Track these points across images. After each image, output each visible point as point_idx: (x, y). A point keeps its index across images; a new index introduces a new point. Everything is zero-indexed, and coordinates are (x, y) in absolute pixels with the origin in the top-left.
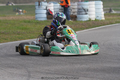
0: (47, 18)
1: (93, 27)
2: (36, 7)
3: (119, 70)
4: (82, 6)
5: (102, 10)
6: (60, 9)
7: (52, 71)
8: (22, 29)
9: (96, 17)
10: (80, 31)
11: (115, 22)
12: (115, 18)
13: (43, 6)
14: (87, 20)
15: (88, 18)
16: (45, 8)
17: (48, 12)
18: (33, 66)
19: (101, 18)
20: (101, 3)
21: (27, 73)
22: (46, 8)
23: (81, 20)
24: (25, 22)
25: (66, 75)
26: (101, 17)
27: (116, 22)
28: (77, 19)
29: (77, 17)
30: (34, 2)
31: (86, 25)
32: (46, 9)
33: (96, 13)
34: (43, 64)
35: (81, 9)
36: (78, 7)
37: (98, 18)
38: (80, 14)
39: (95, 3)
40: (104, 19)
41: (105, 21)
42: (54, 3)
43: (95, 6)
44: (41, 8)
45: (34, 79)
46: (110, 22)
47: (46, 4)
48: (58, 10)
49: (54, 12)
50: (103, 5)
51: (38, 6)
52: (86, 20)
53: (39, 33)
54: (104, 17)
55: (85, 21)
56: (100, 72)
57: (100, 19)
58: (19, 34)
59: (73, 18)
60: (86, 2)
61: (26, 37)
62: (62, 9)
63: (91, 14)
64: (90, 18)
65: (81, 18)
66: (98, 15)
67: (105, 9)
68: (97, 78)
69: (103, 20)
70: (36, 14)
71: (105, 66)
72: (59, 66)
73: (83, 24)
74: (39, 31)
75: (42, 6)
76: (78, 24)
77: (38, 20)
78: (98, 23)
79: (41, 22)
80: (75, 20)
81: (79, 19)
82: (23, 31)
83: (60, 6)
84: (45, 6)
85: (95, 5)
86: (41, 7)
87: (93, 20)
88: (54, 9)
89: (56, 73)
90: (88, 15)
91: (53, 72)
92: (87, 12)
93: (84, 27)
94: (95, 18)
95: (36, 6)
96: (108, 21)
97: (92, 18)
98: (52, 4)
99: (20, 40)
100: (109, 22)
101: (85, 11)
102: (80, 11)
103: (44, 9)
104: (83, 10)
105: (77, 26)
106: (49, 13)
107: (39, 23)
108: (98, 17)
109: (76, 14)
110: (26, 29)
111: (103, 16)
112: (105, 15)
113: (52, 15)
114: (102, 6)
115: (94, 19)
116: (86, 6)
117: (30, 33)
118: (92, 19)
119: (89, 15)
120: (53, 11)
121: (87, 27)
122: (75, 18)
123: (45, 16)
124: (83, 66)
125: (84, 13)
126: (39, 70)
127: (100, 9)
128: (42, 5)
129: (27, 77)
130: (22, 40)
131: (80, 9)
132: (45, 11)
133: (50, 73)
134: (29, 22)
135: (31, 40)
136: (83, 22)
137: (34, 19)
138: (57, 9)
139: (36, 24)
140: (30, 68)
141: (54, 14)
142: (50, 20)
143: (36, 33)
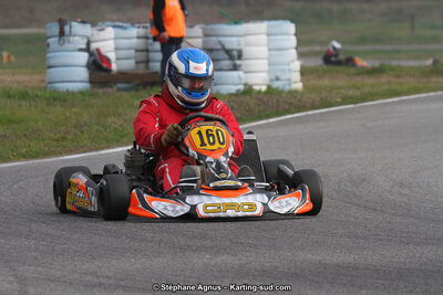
0: (91, 81)
1: (260, 118)
2: (51, 41)
3: (352, 276)
4: (221, 39)
5: (294, 52)
6: (137, 51)
7: (109, 278)
9: (271, 80)
11: (339, 100)
12: (339, 82)
13: (76, 38)
14: (238, 90)
15: (243, 82)
16: (84, 46)
17: (92, 59)
18: (36, 258)
19: (290, 84)
20: (290, 27)
21: (15, 284)
22: (88, 43)
23: (215, 90)
24: (9, 96)
26: (289, 80)
27: (345, 101)
30: (42, 23)
32: (88, 49)
33: (270, 64)
34: (76, 251)
35: (217, 50)
36: (204, 42)
37: (276, 85)
39: (269, 27)
40: (299, 86)
41: (303, 93)
42: (114, 27)
43: (269, 40)
44: (67, 46)
46: (321, 99)
47: (86, 30)
48: (133, 51)
49: (118, 59)
50: (296, 35)
51: (57, 39)
52: (233, 89)
53: (59, 136)
54: (302, 81)
55: (231, 95)
57: (287, 88)
60: (236, 23)
61: (12, 150)
62: (147, 51)
63: (252, 69)
64: (250, 82)
66: (279, 74)
67: (305, 49)
69: (296, 91)
70: (50, 67)
71: (305, 261)
72: (133, 260)
74: (62, 129)
75: (71, 39)
77: (55, 90)
78: (278, 101)
79: (69, 97)
83: (138, 37)
84: (83, 36)
85: (268, 35)
86: (69, 42)
87: (259, 92)
88: (117, 49)
89: (122, 283)
90: (241, 73)
91: (112, 281)
92: (238, 62)
94: (267, 82)
95: (49, 37)
96: (313, 95)
97: (258, 85)
98: (110, 32)
100: (317, 99)
101: (231, 58)
103: (81, 50)
104: (223, 55)
106: (98, 65)
107: (60, 100)
108: (278, 79)
110: (11, 122)
111: (296, 76)
112: (304, 72)
113: (109, 70)
114: (293, 41)
115: (264, 88)
116: (234, 39)
117: (25, 135)
118: (256, 88)
120: (112, 56)
121: (238, 115)
123: (83, 73)
124: (225, 259)
125: (226, 63)
126: (59, 274)
127: (287, 49)
128: (70, 35)
131: (211, 50)
132: (84, 58)
133: (100, 284)
134: (24, 96)
135: (31, 162)
136: (224, 96)
137: (43, 84)
138: (129, 49)
139: (48, 104)
140: (24, 264)
141: (118, 66)
142: (101, 91)
143: (50, 138)
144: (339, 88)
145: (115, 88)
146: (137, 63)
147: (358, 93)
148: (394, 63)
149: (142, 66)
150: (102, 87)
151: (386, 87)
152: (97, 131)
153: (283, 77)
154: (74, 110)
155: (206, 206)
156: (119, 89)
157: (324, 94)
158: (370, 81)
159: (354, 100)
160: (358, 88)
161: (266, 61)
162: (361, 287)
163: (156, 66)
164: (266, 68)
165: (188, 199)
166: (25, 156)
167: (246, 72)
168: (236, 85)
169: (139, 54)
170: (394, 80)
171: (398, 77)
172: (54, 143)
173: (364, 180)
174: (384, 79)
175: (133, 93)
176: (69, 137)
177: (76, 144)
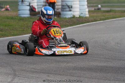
0: (30, 14)
1: (78, 25)
2: (19, 3)
3: (106, 69)
4: (66, 3)
6: (43, 6)
8: (5, 26)
9: (80, 14)
10: (64, 28)
11: (99, 19)
14: (71, 17)
15: (73, 14)
16: (28, 5)
17: (31, 8)
18: (18, 64)
21: (12, 71)
22: (30, 4)
23: (65, 16)
24: (8, 18)
25: (52, 73)
26: (85, 14)
27: (101, 20)
28: (61, 16)
29: (61, 14)
31: (70, 22)
32: (29, 5)
33: (80, 10)
35: (65, 6)
36: (62, 3)
37: (82, 15)
38: (63, 11)
40: (88, 16)
41: (89, 18)
43: (80, 3)
44: (24, 4)
45: (19, 77)
46: (94, 19)
49: (38, 8)
50: (87, 1)
51: (21, 3)
52: (70, 16)
53: (22, 30)
54: (89, 14)
55: (69, 18)
56: (87, 71)
57: (85, 16)
58: (2, 31)
61: (9, 34)
65: (64, 15)
66: (82, 12)
67: (89, 5)
68: (84, 77)
70: (19, 10)
71: (92, 65)
72: (45, 65)
73: (67, 21)
74: (23, 28)
75: (25, 2)
76: (63, 20)
77: (21, 17)
78: (82, 20)
79: (24, 19)
80: (59, 17)
81: (63, 16)
82: (6, 28)
83: (43, 2)
84: (28, 2)
85: (79, 1)
87: (77, 17)
88: (37, 5)
89: (42, 71)
90: (72, 12)
91: (39, 71)
92: (71, 9)
93: (69, 24)
94: (79, 14)
96: (92, 18)
97: (76, 15)
98: (36, 0)
99: (4, 37)
101: (69, 8)
103: (28, 6)
104: (67, 7)
105: (61, 23)
106: (32, 10)
107: (22, 19)
108: (82, 14)
109: (60, 10)
110: (9, 26)
111: (87, 13)
112: (89, 12)
113: (35, 11)
114: (86, 3)
115: (78, 16)
116: (70, 3)
117: (13, 29)
118: (76, 16)
120: (36, 7)
121: (71, 24)
122: (59, 15)
123: (28, 12)
124: (70, 65)
125: (68, 9)
126: (24, 69)
127: (85, 5)
129: (12, 76)
130: (6, 37)
131: (63, 6)
132: (28, 8)
133: (36, 72)
134: (12, 18)
135: (15, 37)
136: (67, 18)
137: (17, 15)
138: (41, 5)
139: (19, 21)
140: (14, 66)
141: (38, 10)
142: (33, 17)
143: (19, 30)
144: (99, 16)
145: (37, 16)
147: (104, 18)
148: (114, 9)
150: (33, 16)
151: (112, 16)
153: (83, 13)
154: (26, 22)
155: (58, 51)
157: (95, 18)
158: (107, 14)
159: (103, 20)
160: (104, 16)
161: (79, 9)
162: (108, 73)
164: (79, 10)
165: (53, 49)
166: (13, 35)
167: (73, 12)
170: (114, 14)
171: (115, 13)
172: (21, 32)
173: (107, 42)
174: (111, 13)
176: (25, 30)
177: (27, 32)
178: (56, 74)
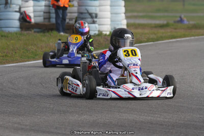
0: (21, 27)
2: (1, 7)
3: (149, 127)
4: (87, 7)
5: (123, 16)
6: (44, 13)
7: (26, 125)
9: (112, 29)
11: (145, 40)
12: (146, 31)
13: (14, 6)
14: (95, 34)
15: (98, 29)
16: (18, 10)
17: (22, 16)
20: (122, 3)
22: (20, 8)
25: (52, 132)
32: (19, 11)
33: (112, 21)
35: (85, 13)
36: (78, 9)
39: (111, 2)
43: (111, 9)
44: (9, 9)
48: (42, 13)
49: (35, 16)
50: (125, 6)
51: (4, 6)
52: (92, 33)
53: (4, 54)
59: (68, 29)
62: (49, 13)
63: (102, 23)
64: (101, 29)
66: (115, 26)
67: (129, 14)
70: (0, 20)
71: (125, 119)
72: (39, 117)
74: (6, 51)
77: (3, 31)
79: (10, 35)
83: (45, 6)
84: (17, 5)
85: (111, 6)
86: (10, 7)
87: (106, 35)
88: (34, 11)
89: (33, 128)
90: (97, 25)
91: (28, 127)
92: (95, 20)
94: (110, 30)
97: (105, 31)
98: (31, 3)
101: (92, 17)
102: (82, 16)
103: (16, 11)
104: (88, 16)
106: (24, 19)
107: (5, 37)
112: (128, 25)
113: (30, 22)
114: (123, 10)
115: (108, 33)
116: (94, 8)
118: (104, 33)
119: (99, 25)
120: (32, 15)
123: (17, 23)
124: (85, 117)
125: (90, 20)
127: (120, 14)
128: (11, 4)
131: (82, 13)
132: (17, 15)
133: (22, 129)
138: (41, 11)
141: (35, 20)
142: (25, 33)
144: (146, 34)
145: (33, 31)
146: (44, 19)
147: (155, 37)
149: (47, 20)
150: (26, 30)
151: (169, 34)
152: (23, 52)
154: (12, 41)
156: (35, 32)
158: (161, 32)
159: (153, 40)
160: (155, 34)
161: (109, 20)
163: (53, 21)
164: (109, 23)
168: (94, 31)
169: (45, 14)
172: (1, 58)
174: (168, 30)
175: (42, 34)
176: (9, 55)
177: (12, 59)
178: (59, 133)
